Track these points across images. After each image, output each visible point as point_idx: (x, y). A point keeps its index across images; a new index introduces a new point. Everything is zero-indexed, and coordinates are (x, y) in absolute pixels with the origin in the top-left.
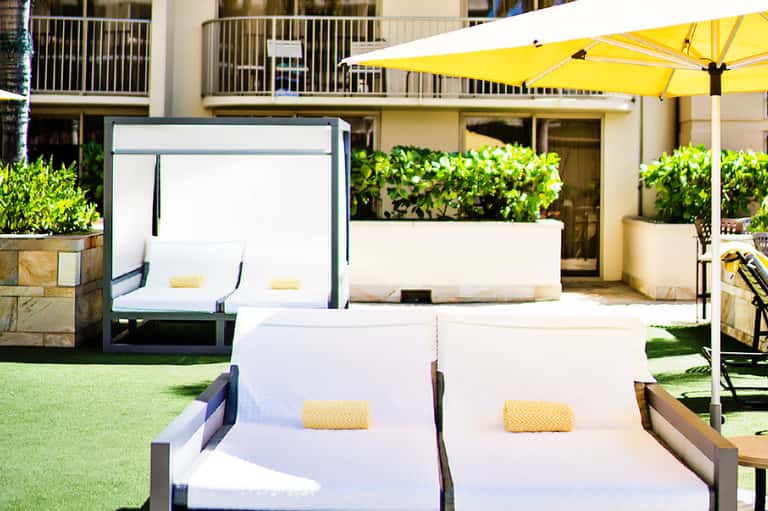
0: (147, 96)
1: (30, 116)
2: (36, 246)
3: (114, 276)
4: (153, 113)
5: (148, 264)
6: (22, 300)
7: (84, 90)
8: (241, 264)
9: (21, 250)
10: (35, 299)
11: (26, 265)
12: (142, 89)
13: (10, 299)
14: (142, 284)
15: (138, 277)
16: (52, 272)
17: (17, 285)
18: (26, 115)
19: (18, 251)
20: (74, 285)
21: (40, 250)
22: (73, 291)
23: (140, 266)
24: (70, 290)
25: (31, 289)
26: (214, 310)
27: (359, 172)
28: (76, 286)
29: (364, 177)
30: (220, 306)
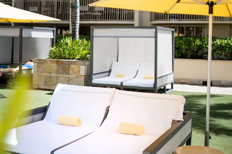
0: (134, 21)
1: (79, 26)
2: (75, 63)
3: (93, 73)
4: (135, 25)
5: (111, 70)
6: (70, 79)
7: (118, 20)
8: (138, 71)
9: (71, 64)
10: (74, 79)
11: (72, 68)
12: (132, 19)
13: (67, 78)
14: (109, 76)
15: (108, 73)
16: (79, 71)
17: (70, 74)
18: (78, 26)
19: (70, 64)
20: (84, 75)
21: (75, 64)
22: (84, 76)
23: (109, 70)
24: (83, 76)
25: (73, 75)
26: (120, 84)
27: (190, 44)
28: (85, 75)
29: (192, 46)
30: (122, 83)
